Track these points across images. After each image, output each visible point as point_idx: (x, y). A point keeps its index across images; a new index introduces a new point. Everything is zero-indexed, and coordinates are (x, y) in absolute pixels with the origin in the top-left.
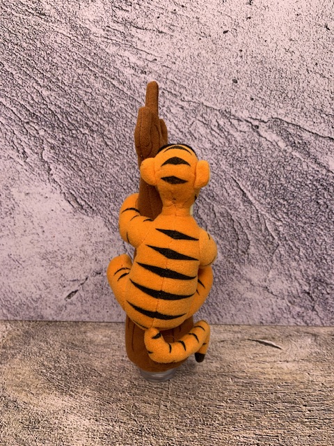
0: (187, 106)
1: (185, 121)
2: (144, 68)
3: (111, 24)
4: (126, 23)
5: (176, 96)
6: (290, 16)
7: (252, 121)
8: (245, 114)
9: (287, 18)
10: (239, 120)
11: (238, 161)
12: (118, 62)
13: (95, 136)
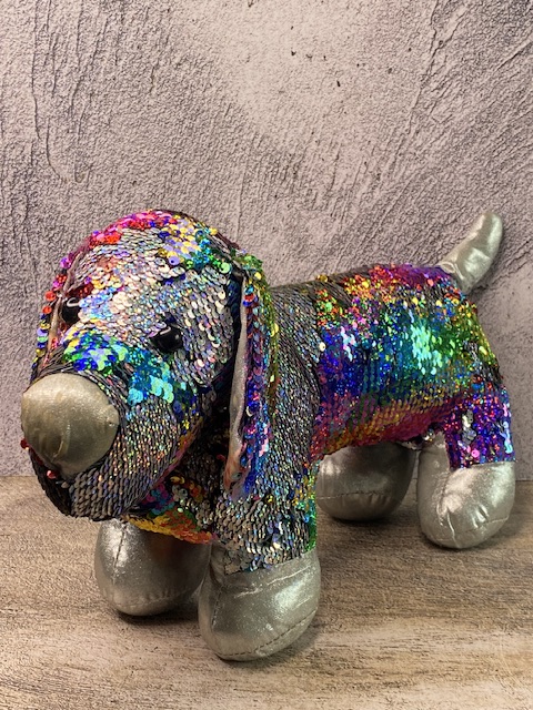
0: (416, 126)
1: (431, 128)
2: (373, 176)
3: (329, 212)
4: (328, 197)
5: (404, 140)
6: (323, 10)
7: (433, 49)
8: (426, 57)
9: (325, 15)
10: (432, 65)
11: (479, 63)
12: (367, 205)
13: (445, 234)
